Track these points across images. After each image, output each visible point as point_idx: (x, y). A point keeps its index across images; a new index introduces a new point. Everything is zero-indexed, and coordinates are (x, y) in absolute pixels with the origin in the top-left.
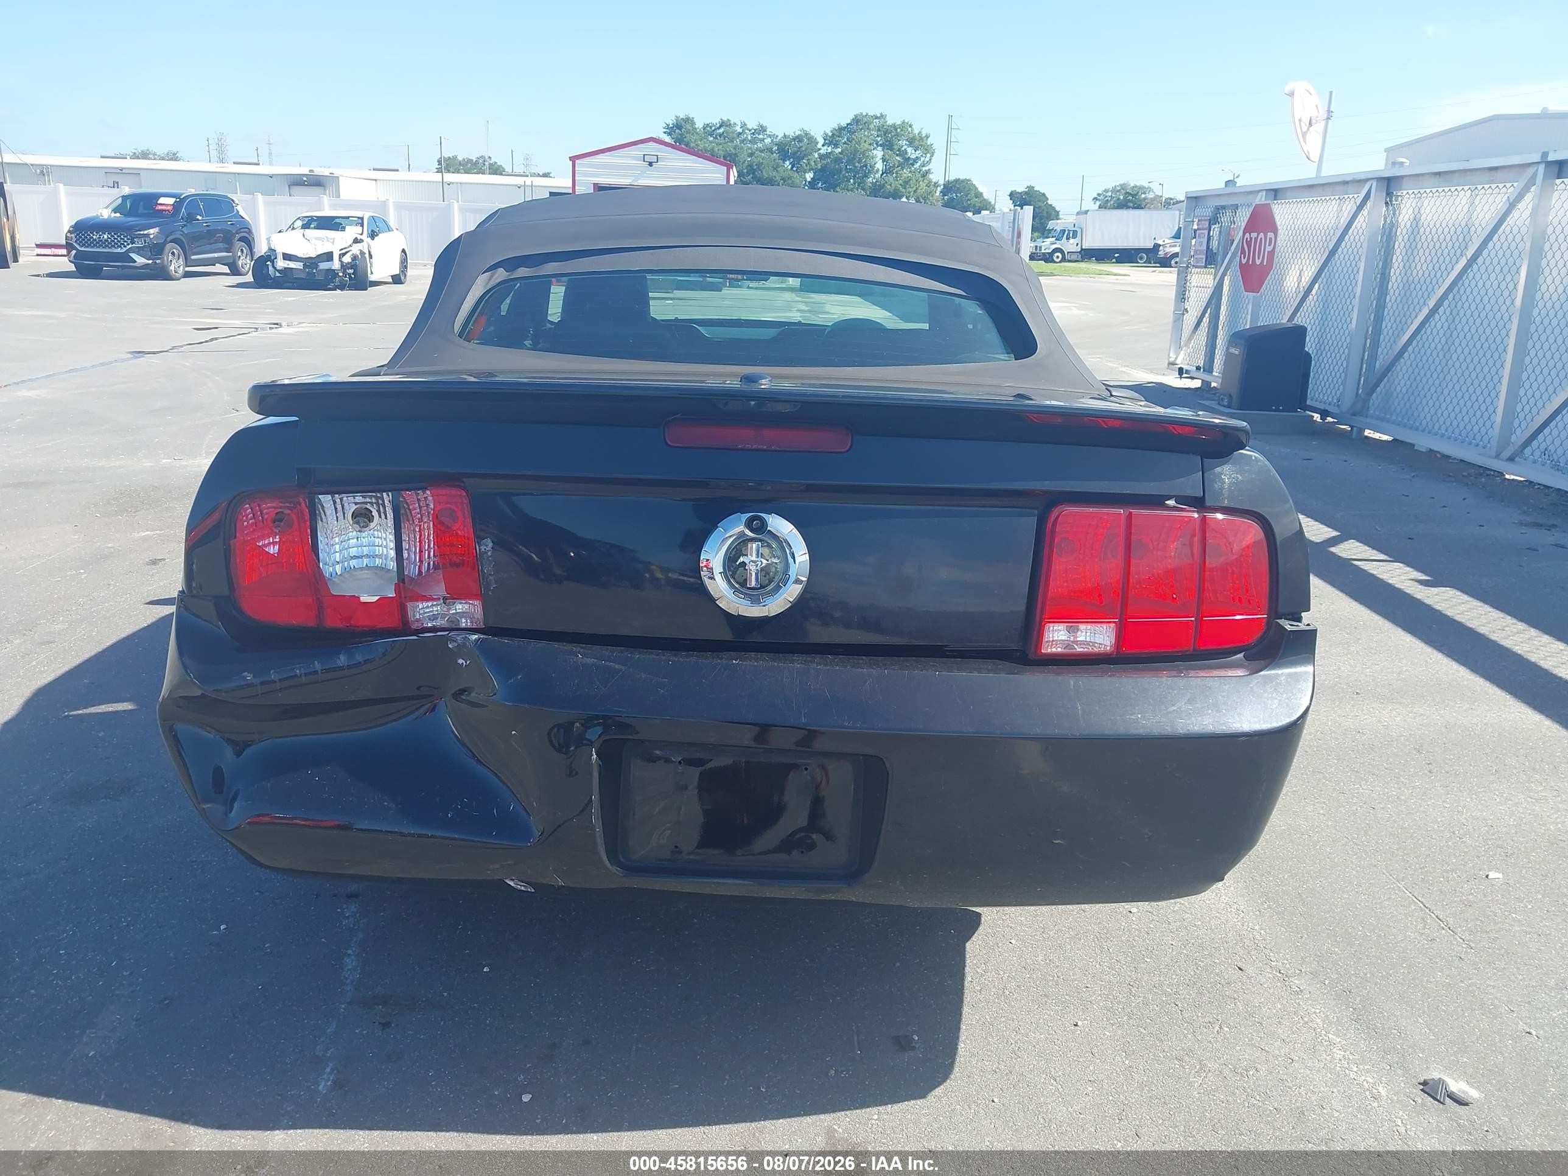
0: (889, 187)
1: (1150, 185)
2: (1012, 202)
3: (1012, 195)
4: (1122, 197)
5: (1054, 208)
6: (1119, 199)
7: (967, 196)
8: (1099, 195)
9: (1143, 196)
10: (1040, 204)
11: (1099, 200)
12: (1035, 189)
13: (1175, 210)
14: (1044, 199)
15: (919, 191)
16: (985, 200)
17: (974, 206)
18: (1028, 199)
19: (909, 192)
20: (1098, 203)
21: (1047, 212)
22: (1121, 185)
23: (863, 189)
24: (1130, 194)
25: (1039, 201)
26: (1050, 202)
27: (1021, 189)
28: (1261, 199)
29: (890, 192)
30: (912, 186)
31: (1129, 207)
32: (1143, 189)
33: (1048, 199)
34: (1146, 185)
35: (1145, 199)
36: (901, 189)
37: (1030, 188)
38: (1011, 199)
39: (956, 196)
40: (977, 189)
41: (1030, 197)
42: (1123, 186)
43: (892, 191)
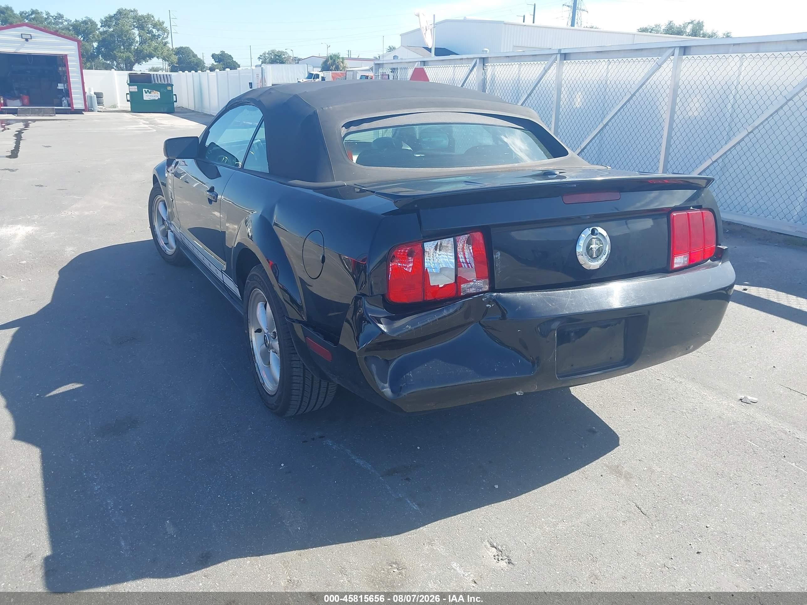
0: (146, 51)
1: (286, 50)
2: (213, 60)
3: (213, 56)
4: (273, 57)
5: (237, 63)
6: (271, 58)
7: (188, 56)
8: (261, 56)
9: (283, 56)
10: (229, 61)
11: (261, 59)
12: (225, 53)
13: (304, 64)
14: (231, 59)
15: (164, 54)
16: (199, 58)
17: (193, 61)
18: (222, 58)
19: (158, 54)
20: (261, 60)
21: (234, 65)
22: (271, 51)
23: (130, 52)
24: (277, 55)
25: (228, 59)
26: (234, 60)
27: (218, 52)
28: (417, 65)
29: (147, 54)
30: (159, 51)
31: (277, 63)
32: (282, 53)
33: (233, 58)
34: (285, 51)
35: (285, 58)
36: (153, 52)
37: (223, 52)
38: (213, 58)
39: (182, 56)
40: (193, 52)
41: (223, 57)
42: (273, 51)
43: (148, 53)
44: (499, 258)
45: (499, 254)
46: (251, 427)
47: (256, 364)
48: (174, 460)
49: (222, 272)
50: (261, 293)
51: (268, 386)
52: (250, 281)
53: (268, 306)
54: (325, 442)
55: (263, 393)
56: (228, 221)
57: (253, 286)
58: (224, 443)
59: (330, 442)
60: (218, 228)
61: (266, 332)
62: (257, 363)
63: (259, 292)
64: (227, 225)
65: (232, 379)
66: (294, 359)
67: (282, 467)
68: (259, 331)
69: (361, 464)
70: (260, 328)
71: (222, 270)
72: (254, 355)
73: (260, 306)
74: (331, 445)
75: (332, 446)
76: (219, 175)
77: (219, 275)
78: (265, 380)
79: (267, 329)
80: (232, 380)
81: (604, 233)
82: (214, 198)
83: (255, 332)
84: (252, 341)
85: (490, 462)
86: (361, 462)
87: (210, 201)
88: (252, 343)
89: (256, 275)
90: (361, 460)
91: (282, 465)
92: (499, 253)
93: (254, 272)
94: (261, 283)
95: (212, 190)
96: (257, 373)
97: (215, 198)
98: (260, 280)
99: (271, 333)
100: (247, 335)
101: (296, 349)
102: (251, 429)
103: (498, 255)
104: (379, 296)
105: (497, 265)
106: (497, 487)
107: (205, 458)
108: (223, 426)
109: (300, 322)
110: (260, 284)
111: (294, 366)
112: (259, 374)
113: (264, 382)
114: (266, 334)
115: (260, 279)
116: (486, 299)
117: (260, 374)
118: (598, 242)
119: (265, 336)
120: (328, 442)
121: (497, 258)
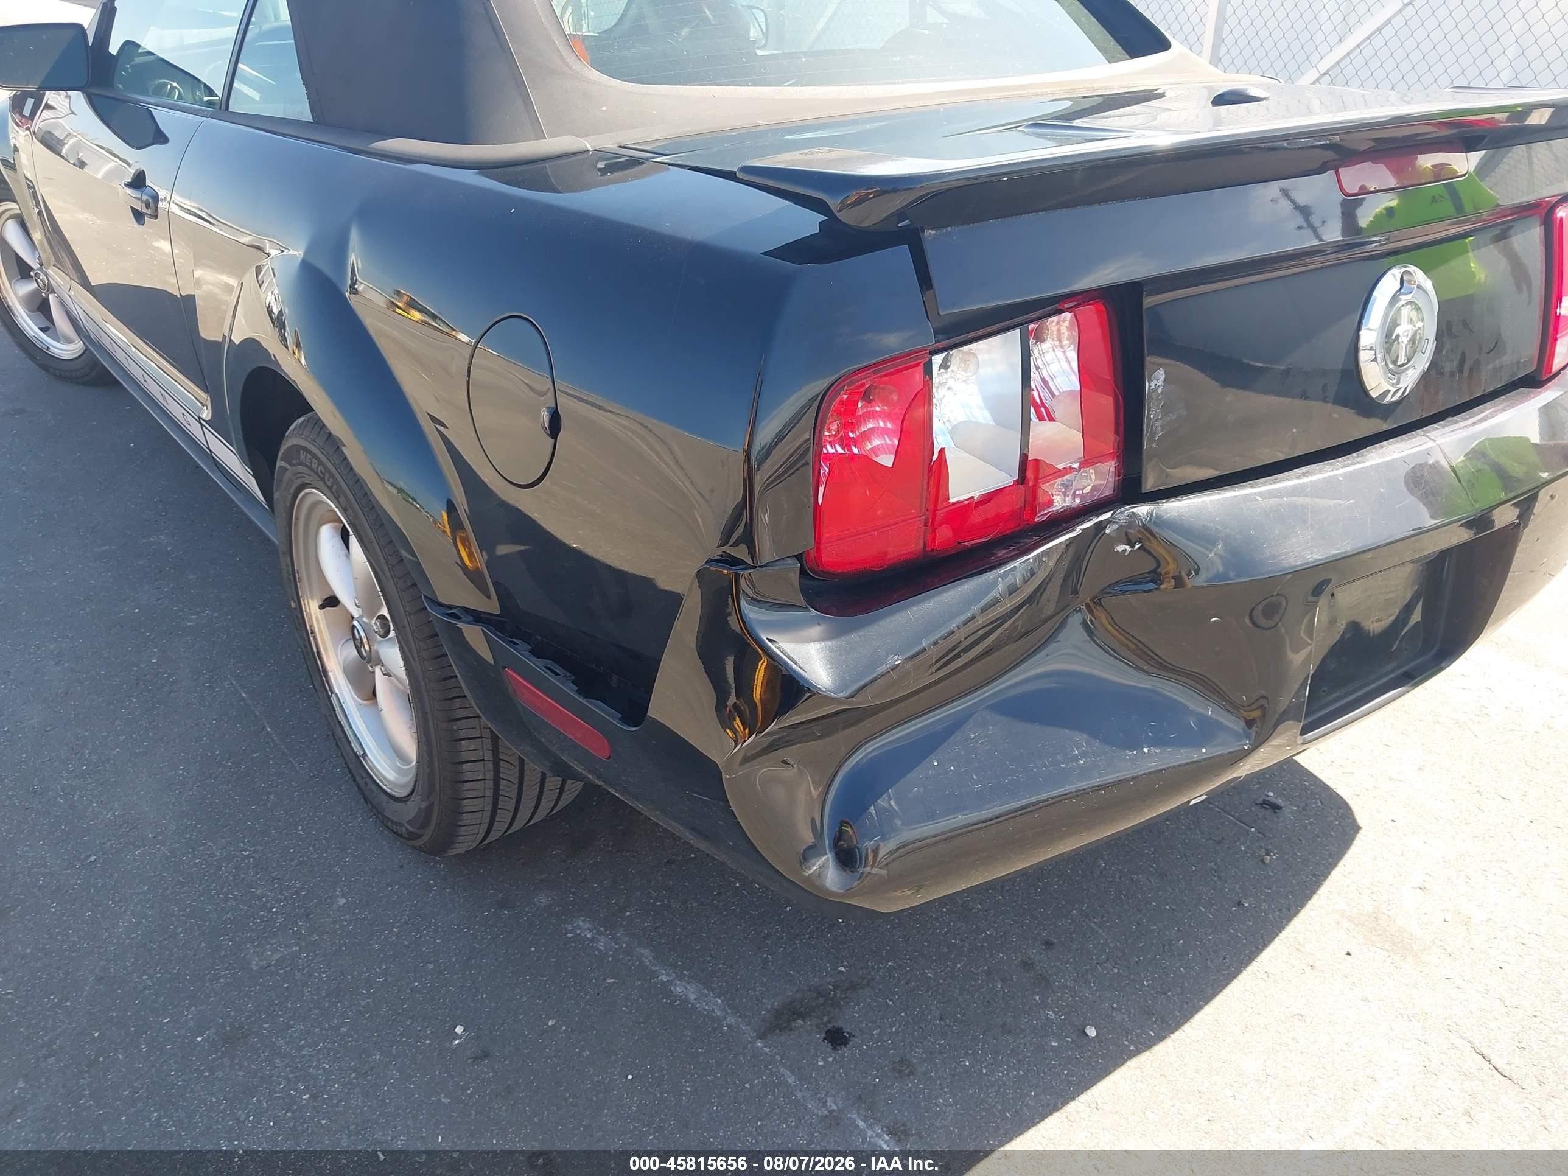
44: (1160, 391)
45: (1162, 377)
46: (343, 896)
47: (333, 698)
48: (116, 1052)
49: (202, 425)
50: (322, 502)
51: (378, 762)
52: (288, 467)
53: (353, 540)
54: (570, 928)
55: (366, 783)
56: (198, 262)
57: (298, 482)
58: (269, 966)
59: (584, 927)
60: (172, 286)
61: (356, 616)
62: (336, 694)
63: (321, 499)
64: (198, 273)
65: (269, 730)
66: (460, 713)
67: (460, 1037)
68: (331, 602)
69: (692, 997)
70: (331, 594)
71: (199, 418)
72: (325, 672)
73: (327, 538)
74: (589, 936)
75: (592, 940)
76: (161, 138)
77: (195, 429)
78: (368, 746)
79: (358, 607)
80: (268, 732)
81: (1428, 284)
82: (148, 207)
83: (322, 607)
84: (313, 632)
85: (1048, 944)
86: (687, 990)
87: (139, 216)
88: (315, 638)
89: (305, 449)
90: (689, 983)
91: (459, 1030)
92: (1161, 374)
93: (294, 437)
94: (327, 476)
95: (138, 182)
96: (340, 723)
97: (151, 204)
98: (320, 467)
99: (371, 618)
100: (298, 619)
101: (463, 684)
102: (344, 901)
103: (1156, 381)
104: (790, 561)
105: (1152, 413)
106: (1092, 1032)
107: (213, 1030)
108: (259, 898)
109: (478, 617)
110: (323, 479)
111: (463, 734)
112: (346, 728)
113: (364, 750)
114: (355, 623)
115: (320, 463)
116: (1115, 526)
117: (351, 727)
118: (1414, 314)
119: (354, 627)
120: (579, 927)
121: (1156, 390)
